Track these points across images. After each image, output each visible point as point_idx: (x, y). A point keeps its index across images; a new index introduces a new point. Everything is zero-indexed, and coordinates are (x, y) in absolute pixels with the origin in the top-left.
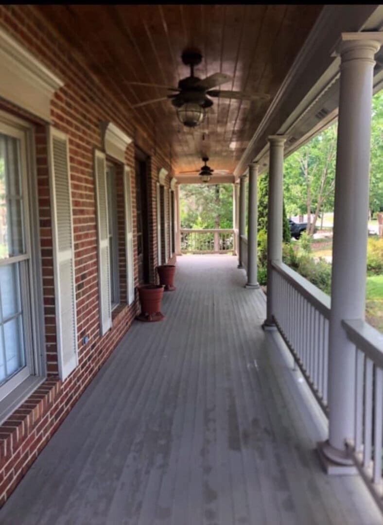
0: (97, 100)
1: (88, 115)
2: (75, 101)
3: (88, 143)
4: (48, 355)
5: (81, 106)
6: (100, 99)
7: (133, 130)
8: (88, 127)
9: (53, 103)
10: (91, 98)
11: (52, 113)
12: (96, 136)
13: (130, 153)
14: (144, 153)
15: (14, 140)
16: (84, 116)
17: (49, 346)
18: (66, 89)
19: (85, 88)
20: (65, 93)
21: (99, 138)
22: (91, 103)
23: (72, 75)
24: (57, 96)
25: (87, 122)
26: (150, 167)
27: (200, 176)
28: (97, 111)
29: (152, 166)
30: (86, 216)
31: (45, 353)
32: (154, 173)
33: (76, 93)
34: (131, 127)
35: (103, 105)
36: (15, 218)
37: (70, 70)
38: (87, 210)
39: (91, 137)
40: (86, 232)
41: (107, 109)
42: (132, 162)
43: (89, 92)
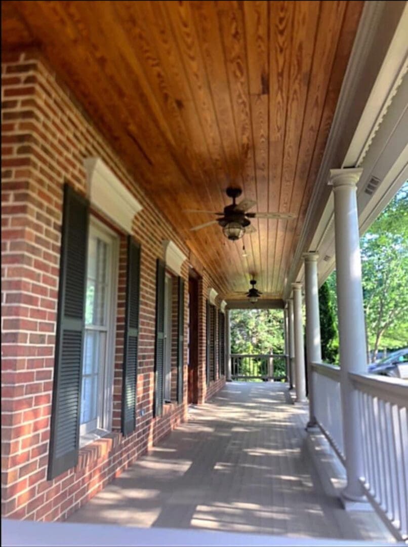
0: (162, 224)
1: (155, 235)
2: (148, 223)
3: (154, 254)
4: (114, 412)
5: (150, 226)
6: (164, 224)
7: (188, 252)
8: (155, 243)
9: (134, 223)
10: (158, 223)
11: (133, 229)
12: (159, 250)
13: (185, 269)
14: (197, 273)
15: (105, 245)
16: (152, 235)
17: (115, 404)
18: (142, 214)
19: (154, 214)
20: (141, 217)
21: (162, 252)
22: (158, 226)
23: (146, 206)
24: (136, 218)
25: (154, 240)
26: (202, 285)
27: (248, 298)
28: (161, 232)
29: (203, 284)
30: (149, 309)
31: (112, 410)
32: (204, 292)
33: (148, 217)
34: (187, 249)
35: (166, 229)
36: (99, 301)
37: (145, 201)
38: (150, 304)
39: (156, 250)
40: (148, 321)
41: (168, 232)
42: (186, 277)
43: (157, 218)
